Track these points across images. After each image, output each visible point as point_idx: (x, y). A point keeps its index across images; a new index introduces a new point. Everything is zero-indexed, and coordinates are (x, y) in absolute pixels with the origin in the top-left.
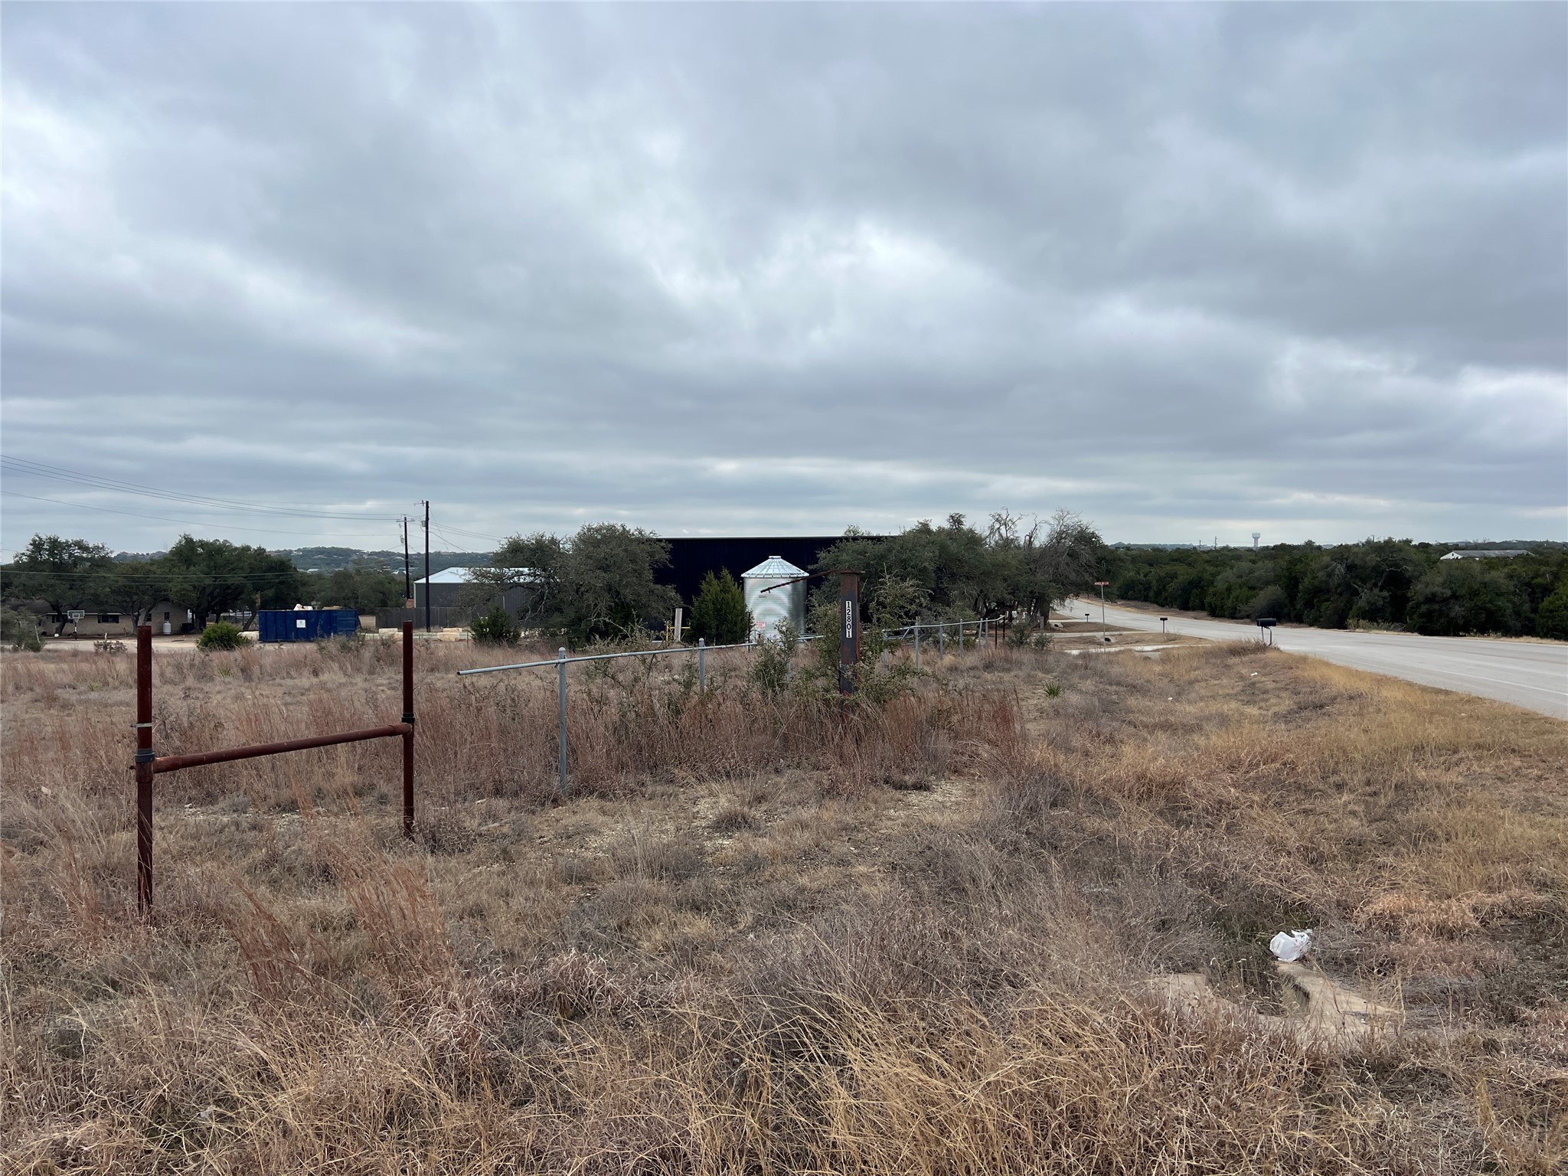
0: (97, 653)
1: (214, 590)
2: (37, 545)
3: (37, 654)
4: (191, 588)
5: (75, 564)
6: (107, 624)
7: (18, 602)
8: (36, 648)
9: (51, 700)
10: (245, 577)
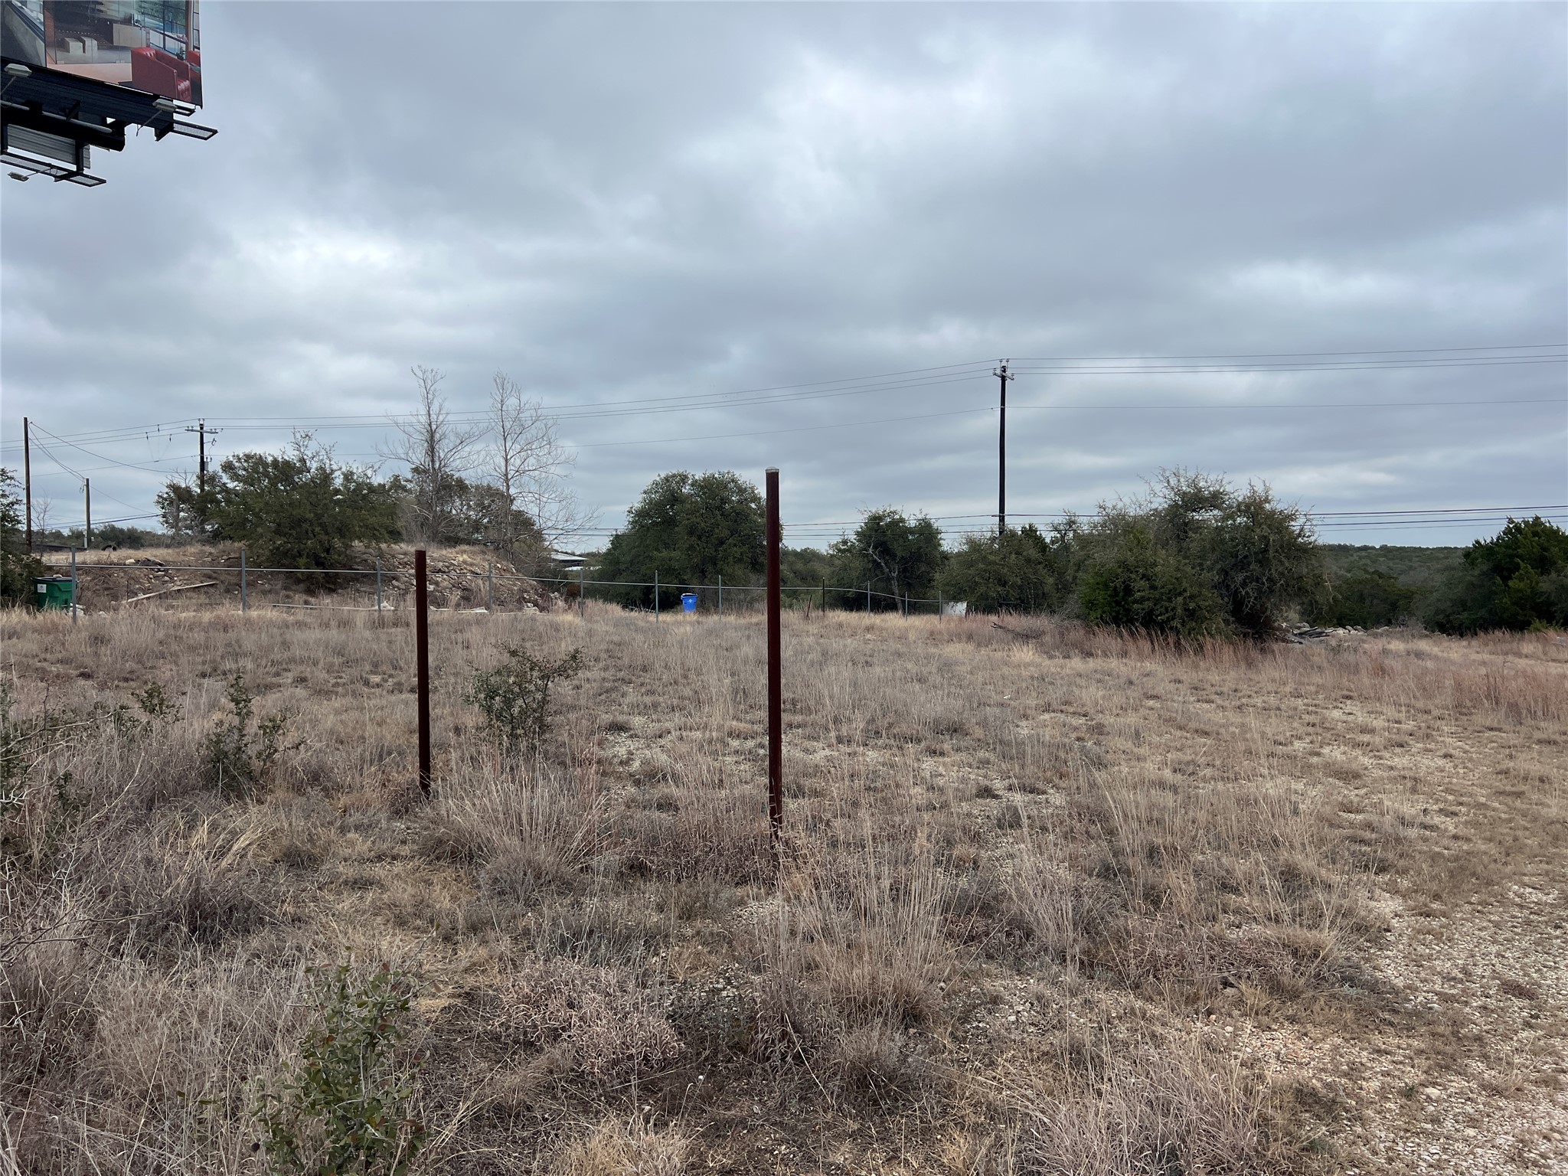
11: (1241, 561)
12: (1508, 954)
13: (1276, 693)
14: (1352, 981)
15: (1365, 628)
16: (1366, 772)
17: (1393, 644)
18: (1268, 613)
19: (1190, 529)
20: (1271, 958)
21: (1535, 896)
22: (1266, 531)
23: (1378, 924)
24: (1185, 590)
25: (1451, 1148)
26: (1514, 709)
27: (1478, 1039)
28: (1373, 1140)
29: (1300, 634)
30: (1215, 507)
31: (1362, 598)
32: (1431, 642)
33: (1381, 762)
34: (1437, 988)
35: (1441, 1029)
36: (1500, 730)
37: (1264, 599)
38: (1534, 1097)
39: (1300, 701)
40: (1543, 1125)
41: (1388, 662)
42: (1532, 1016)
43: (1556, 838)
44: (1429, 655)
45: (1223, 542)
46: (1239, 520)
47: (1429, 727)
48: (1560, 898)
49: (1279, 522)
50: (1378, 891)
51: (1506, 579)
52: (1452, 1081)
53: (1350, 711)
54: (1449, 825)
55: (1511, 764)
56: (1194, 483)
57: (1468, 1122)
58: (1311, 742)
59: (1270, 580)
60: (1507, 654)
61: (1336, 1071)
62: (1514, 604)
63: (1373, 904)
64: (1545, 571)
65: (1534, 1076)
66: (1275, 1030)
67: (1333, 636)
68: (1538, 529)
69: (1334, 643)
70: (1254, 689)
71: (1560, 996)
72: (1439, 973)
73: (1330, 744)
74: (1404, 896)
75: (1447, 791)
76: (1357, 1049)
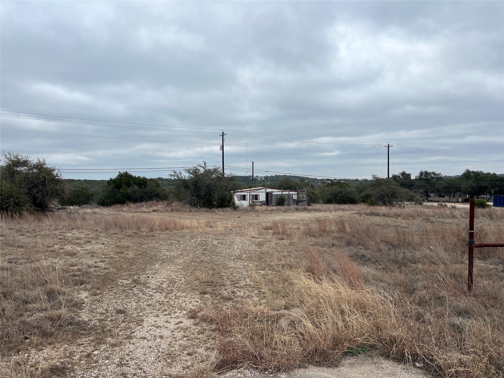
0: (438, 207)
1: (476, 188)
2: (421, 173)
3: (422, 206)
4: (469, 187)
5: (432, 179)
6: (441, 198)
7: (416, 190)
8: (421, 204)
9: (428, 220)
10: (488, 184)
11: (36, 185)
12: (118, 301)
13: (48, 229)
14: (70, 324)
15: (79, 206)
16: (78, 252)
17: (88, 210)
18: (46, 202)
19: (16, 174)
20: (43, 324)
21: (125, 282)
22: (44, 174)
23: (80, 302)
24: (14, 196)
25: (101, 369)
26: (121, 227)
27: (110, 330)
28: (76, 376)
29: (58, 209)
30: (25, 166)
31: (78, 196)
32: (99, 209)
33: (83, 248)
34: (98, 318)
35: (99, 331)
36: (117, 234)
37: (44, 198)
38: (125, 344)
39: (57, 232)
40: (127, 351)
41: (86, 216)
42: (125, 319)
43: (131, 264)
44: (98, 213)
45: (28, 178)
46: (34, 171)
47: (97, 235)
48: (132, 281)
49: (49, 172)
50: (80, 291)
51: (119, 189)
52: (102, 347)
53: (74, 233)
54: (102, 265)
55: (120, 244)
56: (16, 157)
57: (106, 358)
58: (61, 245)
59: (47, 191)
60: (119, 211)
61: (66, 357)
62: (121, 196)
63: (79, 295)
64: (129, 187)
65: (125, 337)
66: (44, 349)
67: (69, 209)
68: (127, 175)
69: (69, 211)
70: (41, 229)
71: (132, 310)
72: (99, 313)
73: (67, 245)
74: (89, 291)
75: (102, 255)
76: (72, 347)
